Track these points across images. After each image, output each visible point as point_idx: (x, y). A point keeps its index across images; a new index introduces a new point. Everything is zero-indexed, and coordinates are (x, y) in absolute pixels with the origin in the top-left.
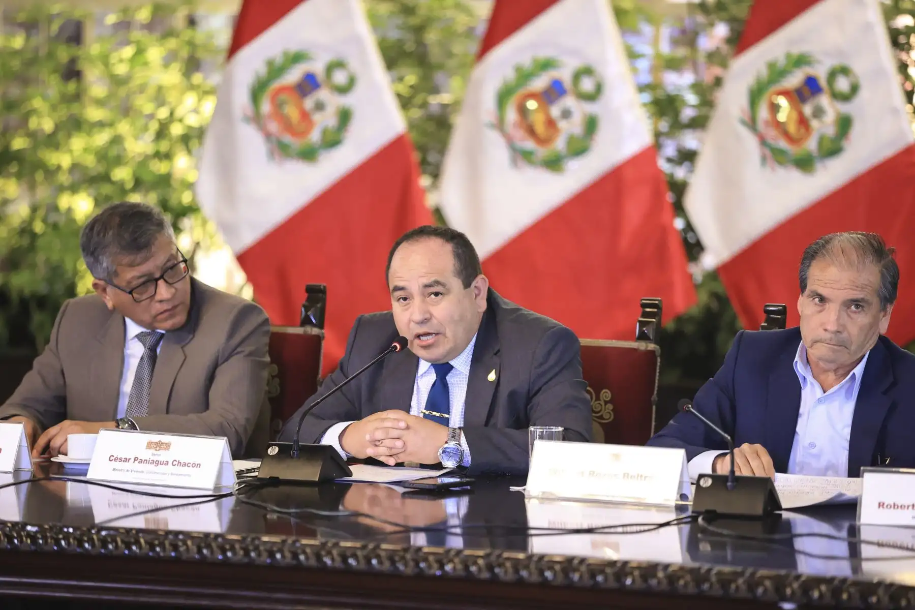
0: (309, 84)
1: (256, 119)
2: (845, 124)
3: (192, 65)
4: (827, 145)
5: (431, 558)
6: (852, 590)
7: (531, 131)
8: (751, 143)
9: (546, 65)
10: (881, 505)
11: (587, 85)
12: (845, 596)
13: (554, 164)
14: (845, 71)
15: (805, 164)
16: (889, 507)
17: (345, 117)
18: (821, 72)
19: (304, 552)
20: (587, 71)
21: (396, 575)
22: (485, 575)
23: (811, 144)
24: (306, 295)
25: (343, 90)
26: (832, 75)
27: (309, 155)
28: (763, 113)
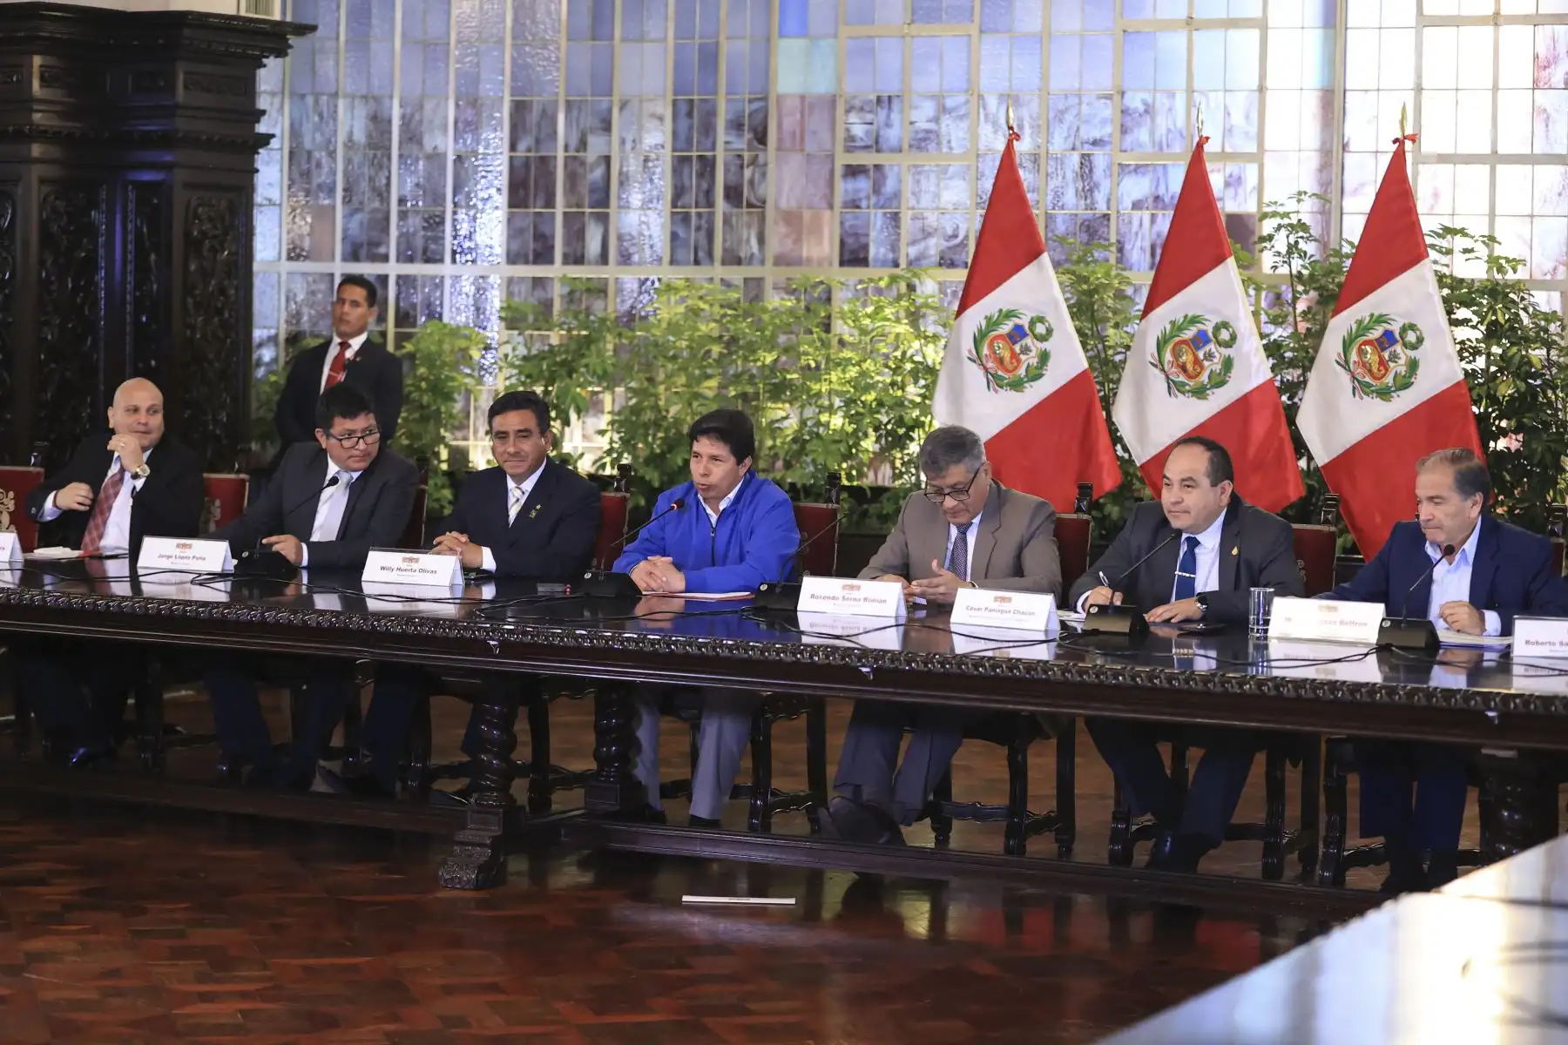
0: (1018, 333)
1: (978, 359)
2: (1413, 365)
3: (915, 317)
4: (1400, 381)
5: (1233, 681)
6: (1538, 702)
7: (1183, 368)
8: (1345, 378)
9: (1194, 320)
10: (1527, 642)
11: (1225, 335)
12: (1532, 707)
13: (1200, 393)
14: (1412, 327)
15: (1385, 394)
16: (1533, 643)
17: (1044, 357)
18: (1396, 328)
19: (1140, 676)
20: (1225, 325)
21: (1208, 693)
22: (1273, 693)
23: (1389, 380)
24: (1077, 491)
25: (1043, 338)
26: (1404, 330)
27: (1017, 385)
28: (1354, 357)
